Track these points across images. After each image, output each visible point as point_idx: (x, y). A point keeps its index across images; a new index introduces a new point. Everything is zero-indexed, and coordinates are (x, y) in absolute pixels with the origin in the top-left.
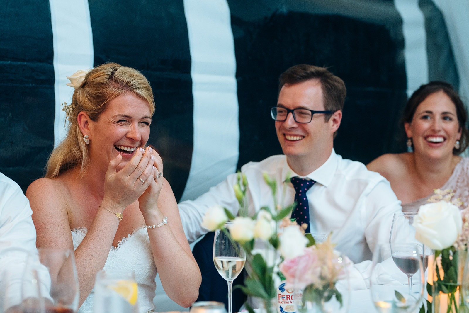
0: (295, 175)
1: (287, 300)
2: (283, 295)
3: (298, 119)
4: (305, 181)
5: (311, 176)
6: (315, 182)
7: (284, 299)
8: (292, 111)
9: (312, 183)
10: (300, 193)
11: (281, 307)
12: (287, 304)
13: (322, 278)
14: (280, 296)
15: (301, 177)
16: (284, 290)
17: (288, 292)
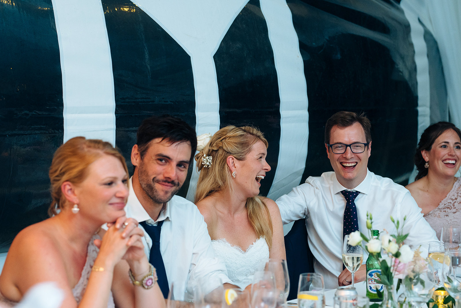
0: (345, 189)
1: (374, 282)
2: (372, 279)
3: (355, 151)
4: (353, 193)
5: (357, 189)
6: (360, 192)
7: (372, 281)
8: (350, 146)
9: (357, 193)
10: (350, 202)
11: (370, 287)
12: (374, 285)
13: (413, 271)
14: (370, 279)
15: (349, 190)
16: (373, 276)
17: (375, 277)
